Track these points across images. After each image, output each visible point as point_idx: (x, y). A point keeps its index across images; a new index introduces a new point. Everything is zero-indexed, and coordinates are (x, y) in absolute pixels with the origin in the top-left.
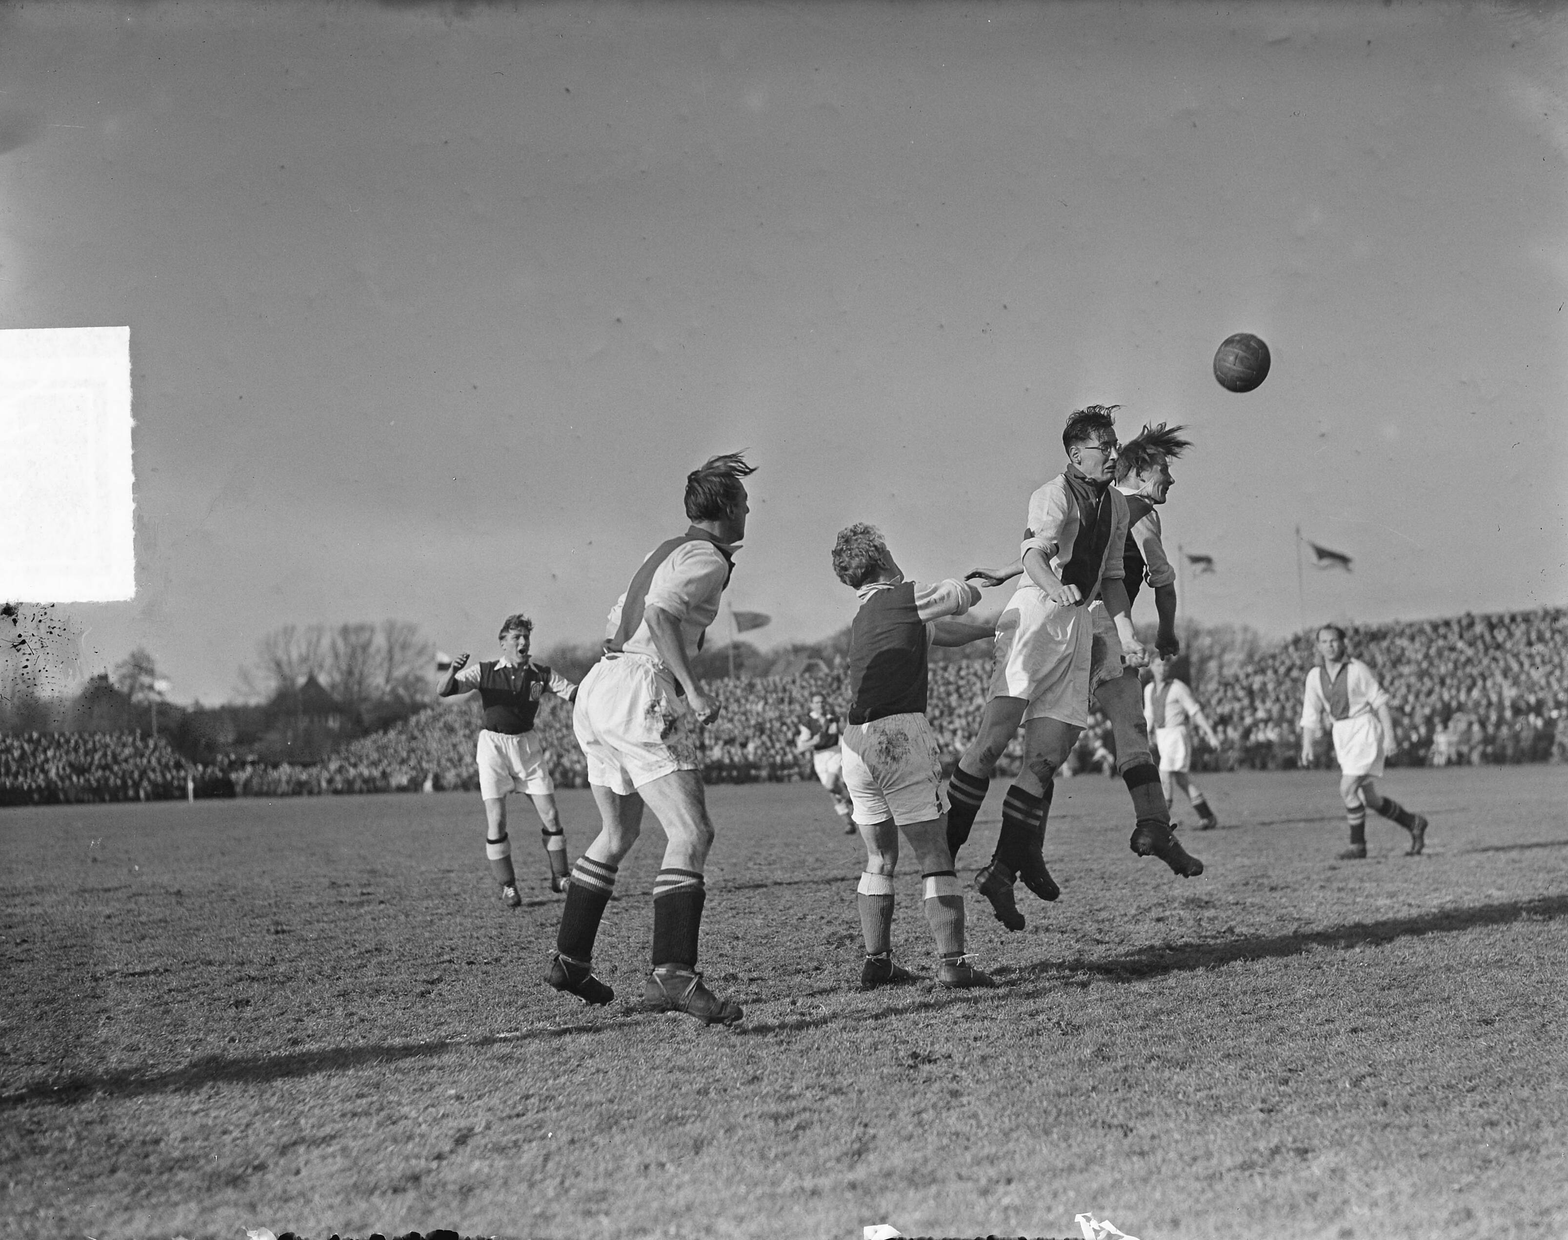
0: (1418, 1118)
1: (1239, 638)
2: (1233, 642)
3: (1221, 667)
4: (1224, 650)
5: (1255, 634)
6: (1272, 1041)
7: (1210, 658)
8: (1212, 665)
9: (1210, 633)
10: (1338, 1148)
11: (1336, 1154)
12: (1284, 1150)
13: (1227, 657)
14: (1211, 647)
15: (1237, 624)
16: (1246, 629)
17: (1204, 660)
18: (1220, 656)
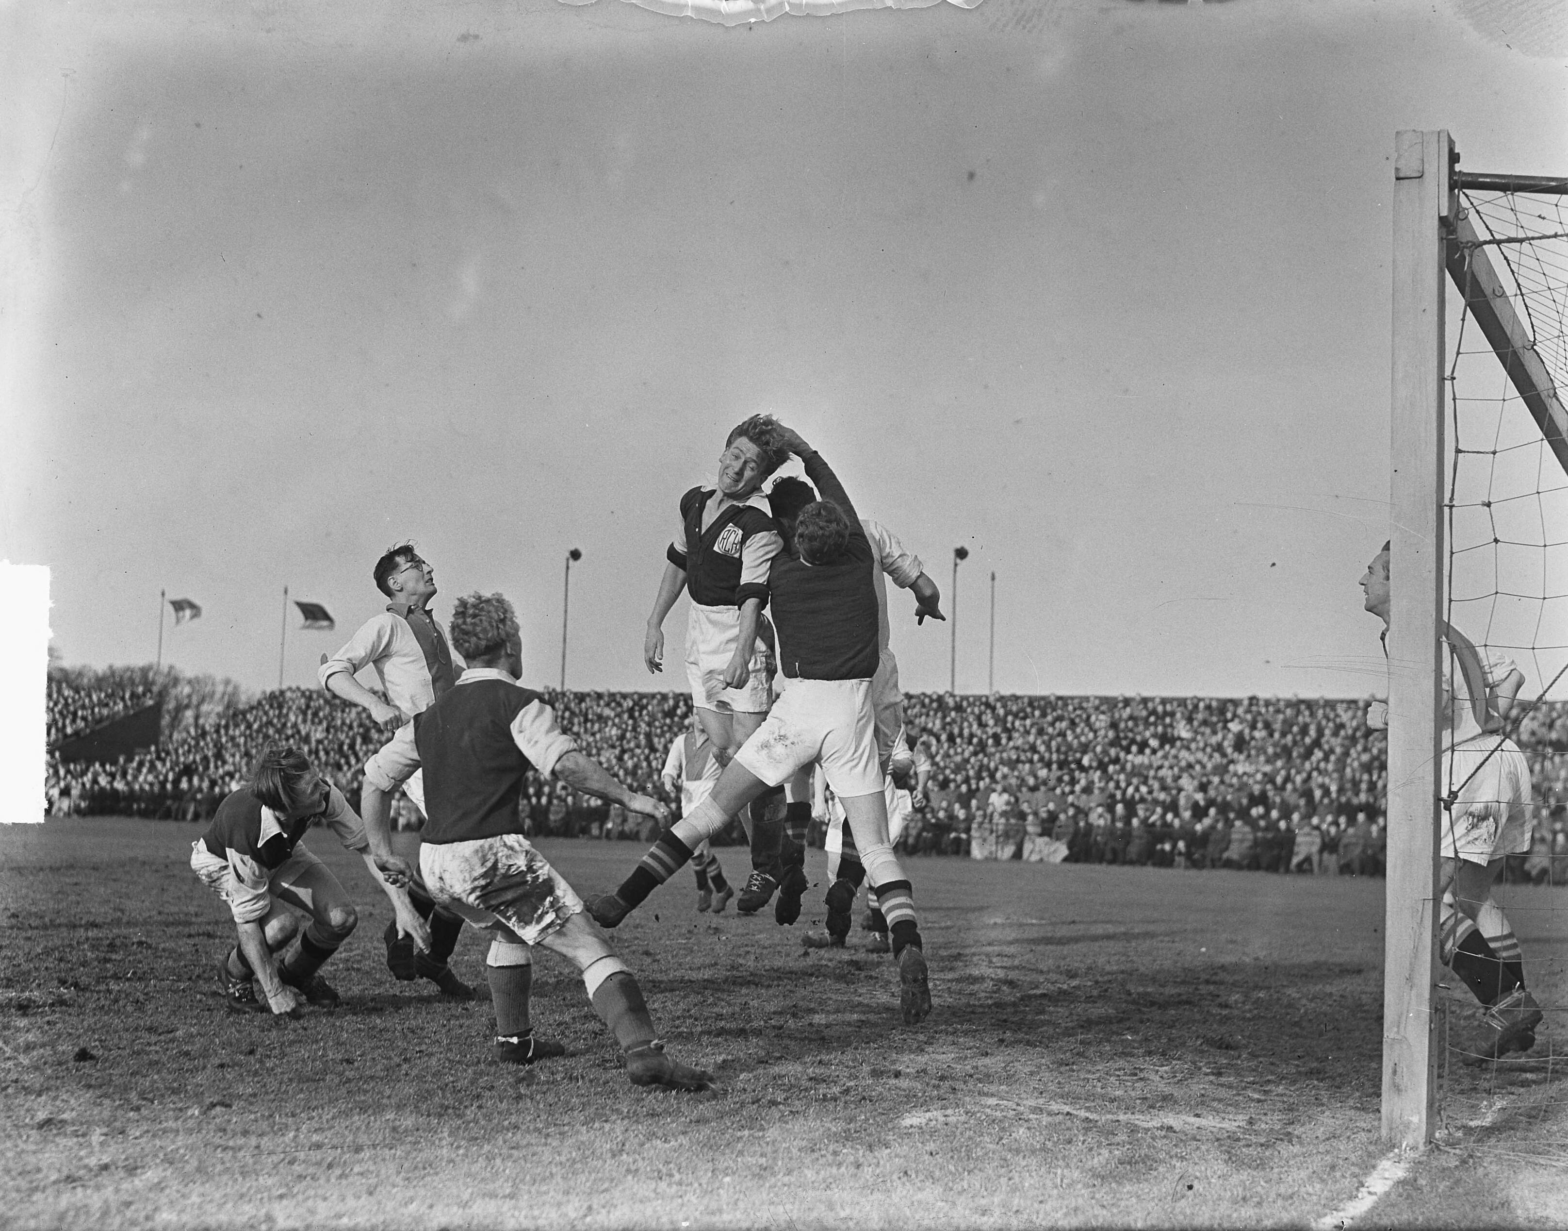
0: (253, 1141)
1: (220, 689)
2: (214, 693)
3: (197, 717)
4: (202, 701)
5: (236, 688)
6: (137, 1073)
7: (187, 707)
8: (189, 714)
9: (190, 682)
10: (167, 1165)
11: (165, 1170)
12: (113, 1167)
13: (205, 708)
14: (189, 696)
15: (219, 677)
16: (227, 682)
17: (180, 708)
18: (198, 706)
